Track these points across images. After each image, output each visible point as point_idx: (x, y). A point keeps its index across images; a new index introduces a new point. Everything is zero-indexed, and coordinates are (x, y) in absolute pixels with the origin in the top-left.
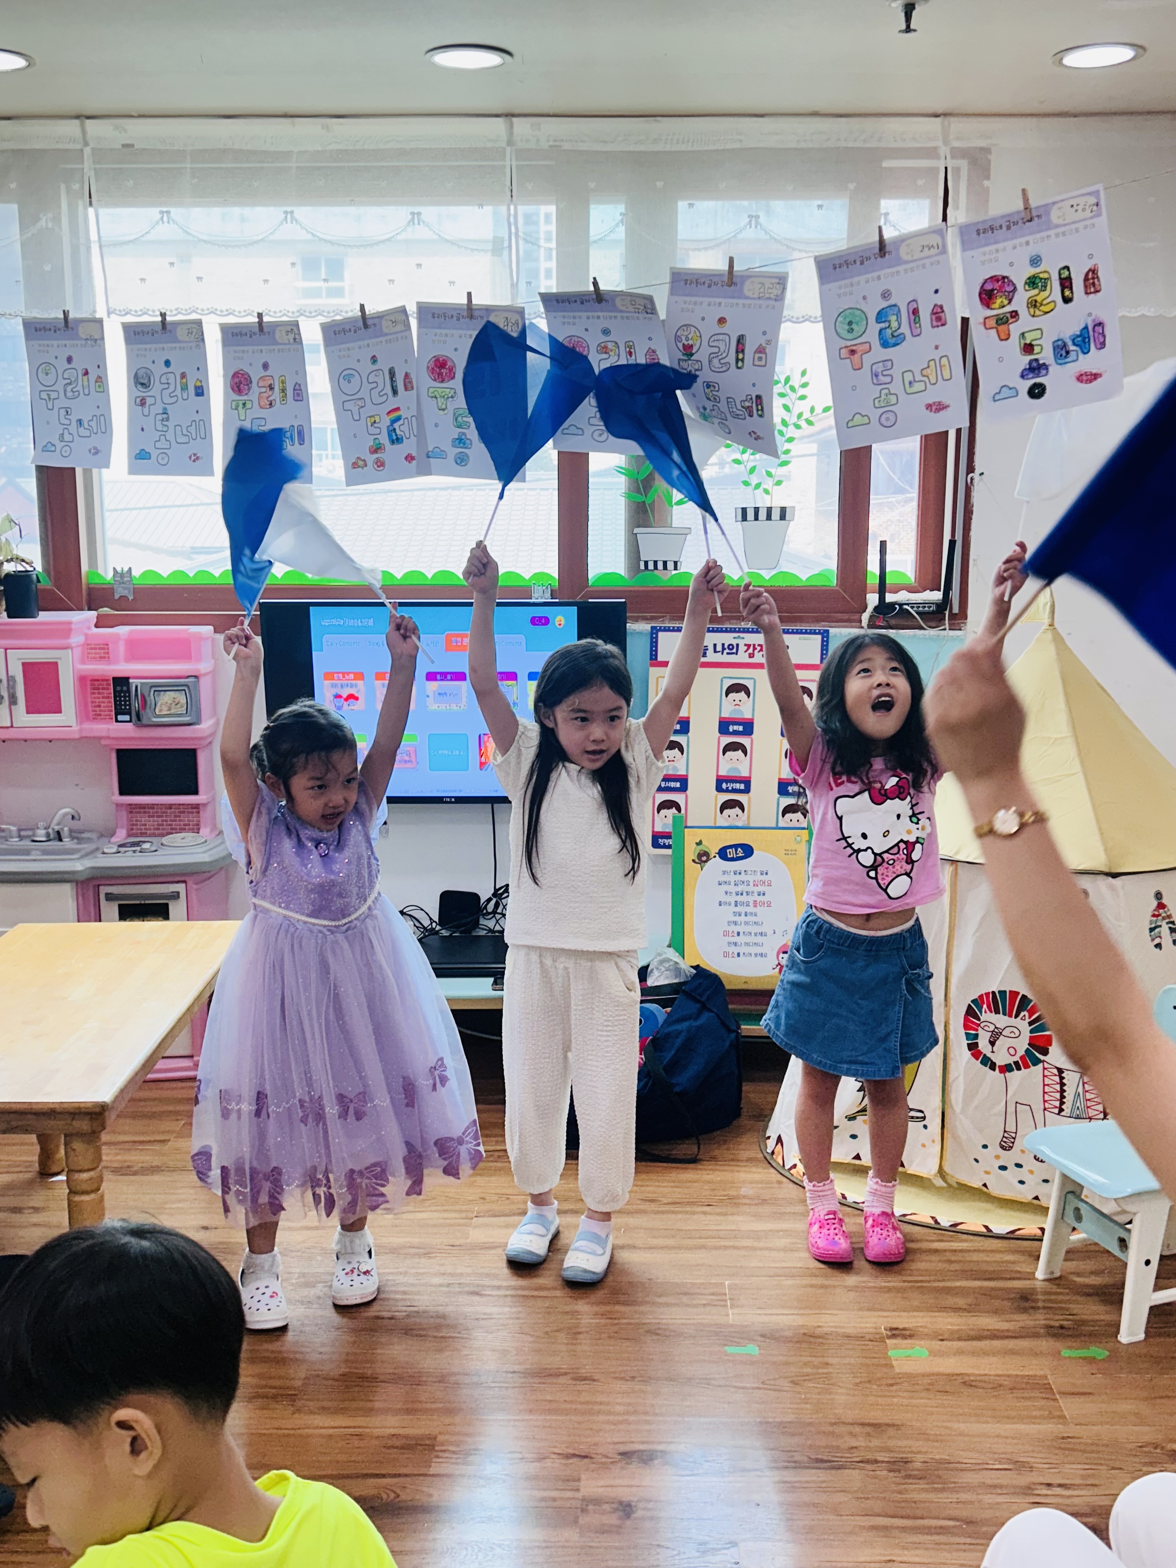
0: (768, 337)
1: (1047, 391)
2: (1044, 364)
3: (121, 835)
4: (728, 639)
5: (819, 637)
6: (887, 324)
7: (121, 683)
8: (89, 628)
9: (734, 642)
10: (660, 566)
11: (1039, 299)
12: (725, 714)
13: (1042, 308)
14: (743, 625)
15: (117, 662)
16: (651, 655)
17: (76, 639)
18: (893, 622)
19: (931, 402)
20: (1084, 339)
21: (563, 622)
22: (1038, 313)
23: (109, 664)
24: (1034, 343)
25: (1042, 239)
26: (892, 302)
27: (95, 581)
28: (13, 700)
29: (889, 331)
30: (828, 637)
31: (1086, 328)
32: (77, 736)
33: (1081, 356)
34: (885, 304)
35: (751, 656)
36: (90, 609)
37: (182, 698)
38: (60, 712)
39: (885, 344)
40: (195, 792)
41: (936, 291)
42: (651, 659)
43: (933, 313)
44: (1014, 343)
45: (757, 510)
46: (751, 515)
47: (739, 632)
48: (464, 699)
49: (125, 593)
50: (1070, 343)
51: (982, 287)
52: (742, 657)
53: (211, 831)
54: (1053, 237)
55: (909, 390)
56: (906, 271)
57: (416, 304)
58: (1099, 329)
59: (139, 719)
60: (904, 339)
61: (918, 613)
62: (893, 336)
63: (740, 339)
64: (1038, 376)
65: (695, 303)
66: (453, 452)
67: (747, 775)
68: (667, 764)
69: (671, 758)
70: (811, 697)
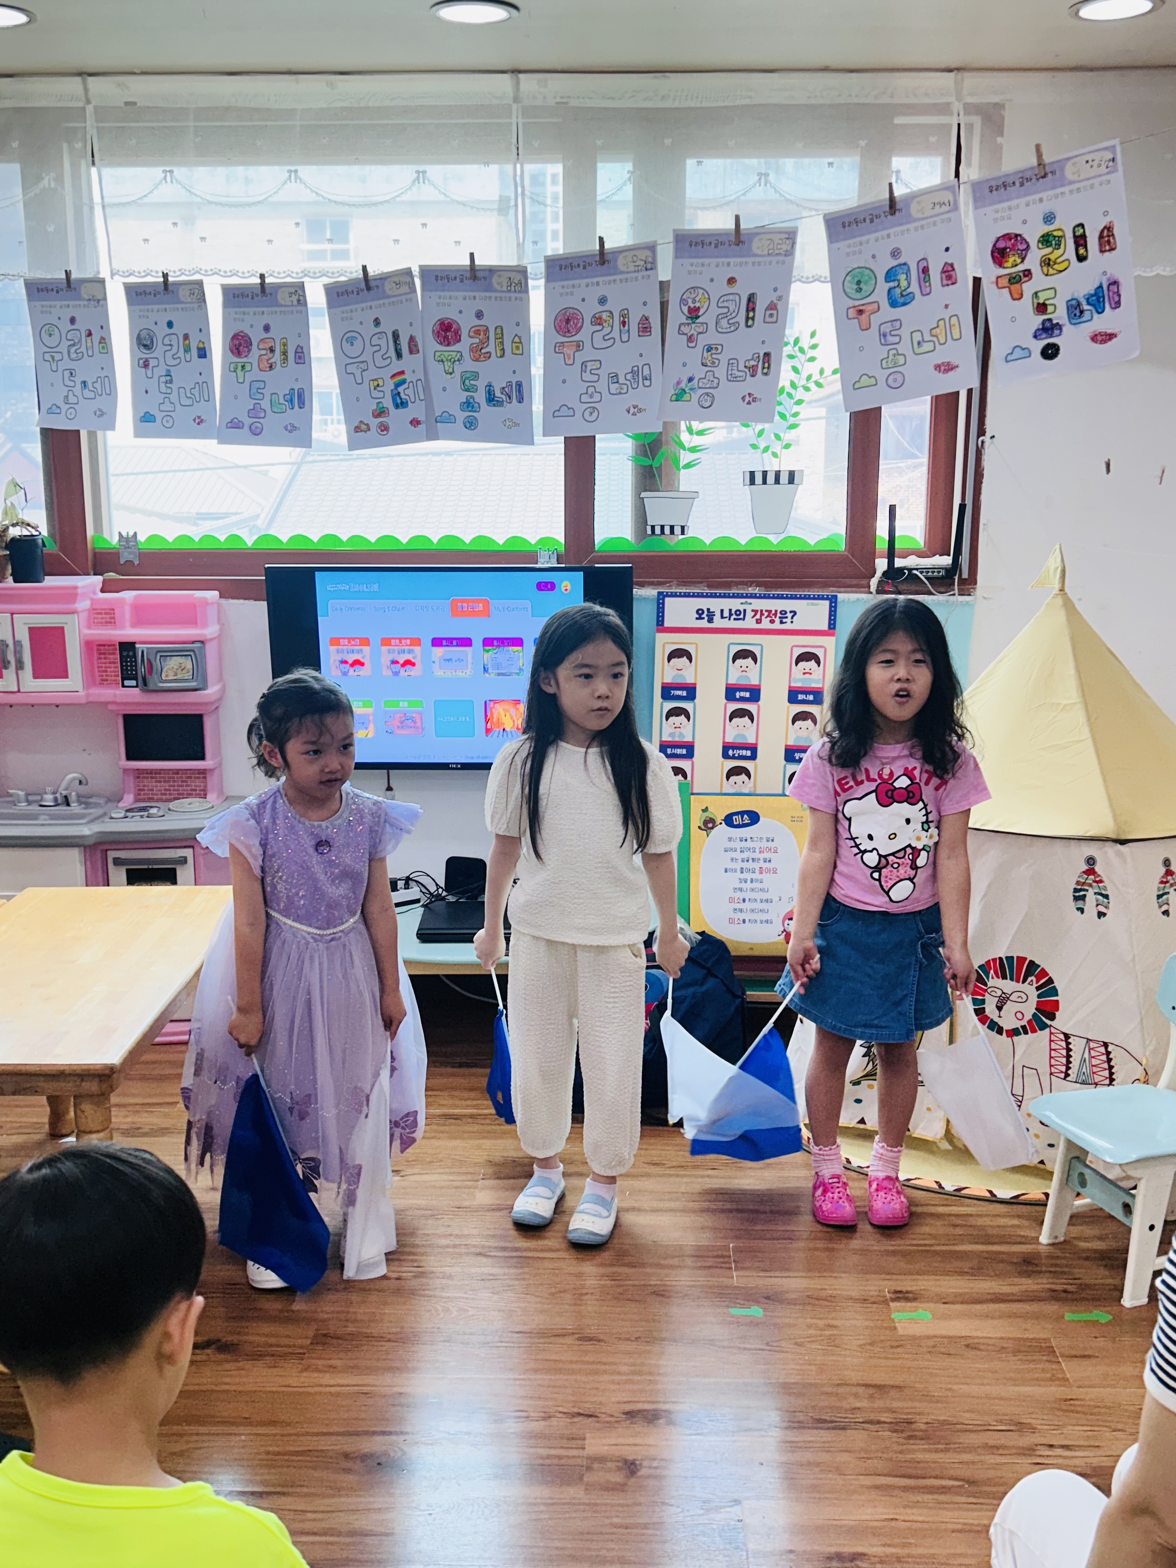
0: (779, 293)
1: (1061, 351)
2: (1058, 324)
3: (129, 800)
4: (735, 604)
5: (827, 603)
6: (896, 284)
7: (127, 648)
8: (95, 593)
9: (742, 608)
10: (667, 530)
11: (1053, 257)
12: (732, 681)
13: (1056, 267)
14: (751, 590)
15: (123, 627)
16: (658, 621)
17: (83, 605)
18: (902, 587)
19: (940, 362)
20: (1098, 298)
21: (569, 588)
22: (1051, 271)
23: (115, 629)
24: (1047, 302)
25: (1056, 196)
26: (902, 260)
27: (100, 545)
28: (20, 665)
29: (898, 291)
30: (836, 602)
31: (1101, 287)
32: (83, 701)
33: (1096, 315)
34: (895, 263)
35: (759, 621)
36: (95, 574)
37: (188, 663)
38: (67, 677)
39: (894, 304)
40: (202, 758)
41: (947, 249)
42: (658, 625)
43: (943, 272)
44: (1027, 302)
45: (765, 474)
46: (759, 479)
47: (747, 597)
48: (470, 666)
49: (131, 557)
50: (1084, 302)
51: (994, 245)
52: (750, 623)
53: (218, 798)
54: (1067, 194)
55: (918, 351)
56: (916, 229)
57: (420, 266)
58: (1114, 288)
59: (145, 684)
60: (914, 298)
61: (927, 578)
62: (902, 296)
63: (751, 299)
64: (1051, 336)
65: (703, 265)
66: (461, 416)
67: (754, 741)
68: (673, 730)
69: (677, 725)
70: (819, 663)
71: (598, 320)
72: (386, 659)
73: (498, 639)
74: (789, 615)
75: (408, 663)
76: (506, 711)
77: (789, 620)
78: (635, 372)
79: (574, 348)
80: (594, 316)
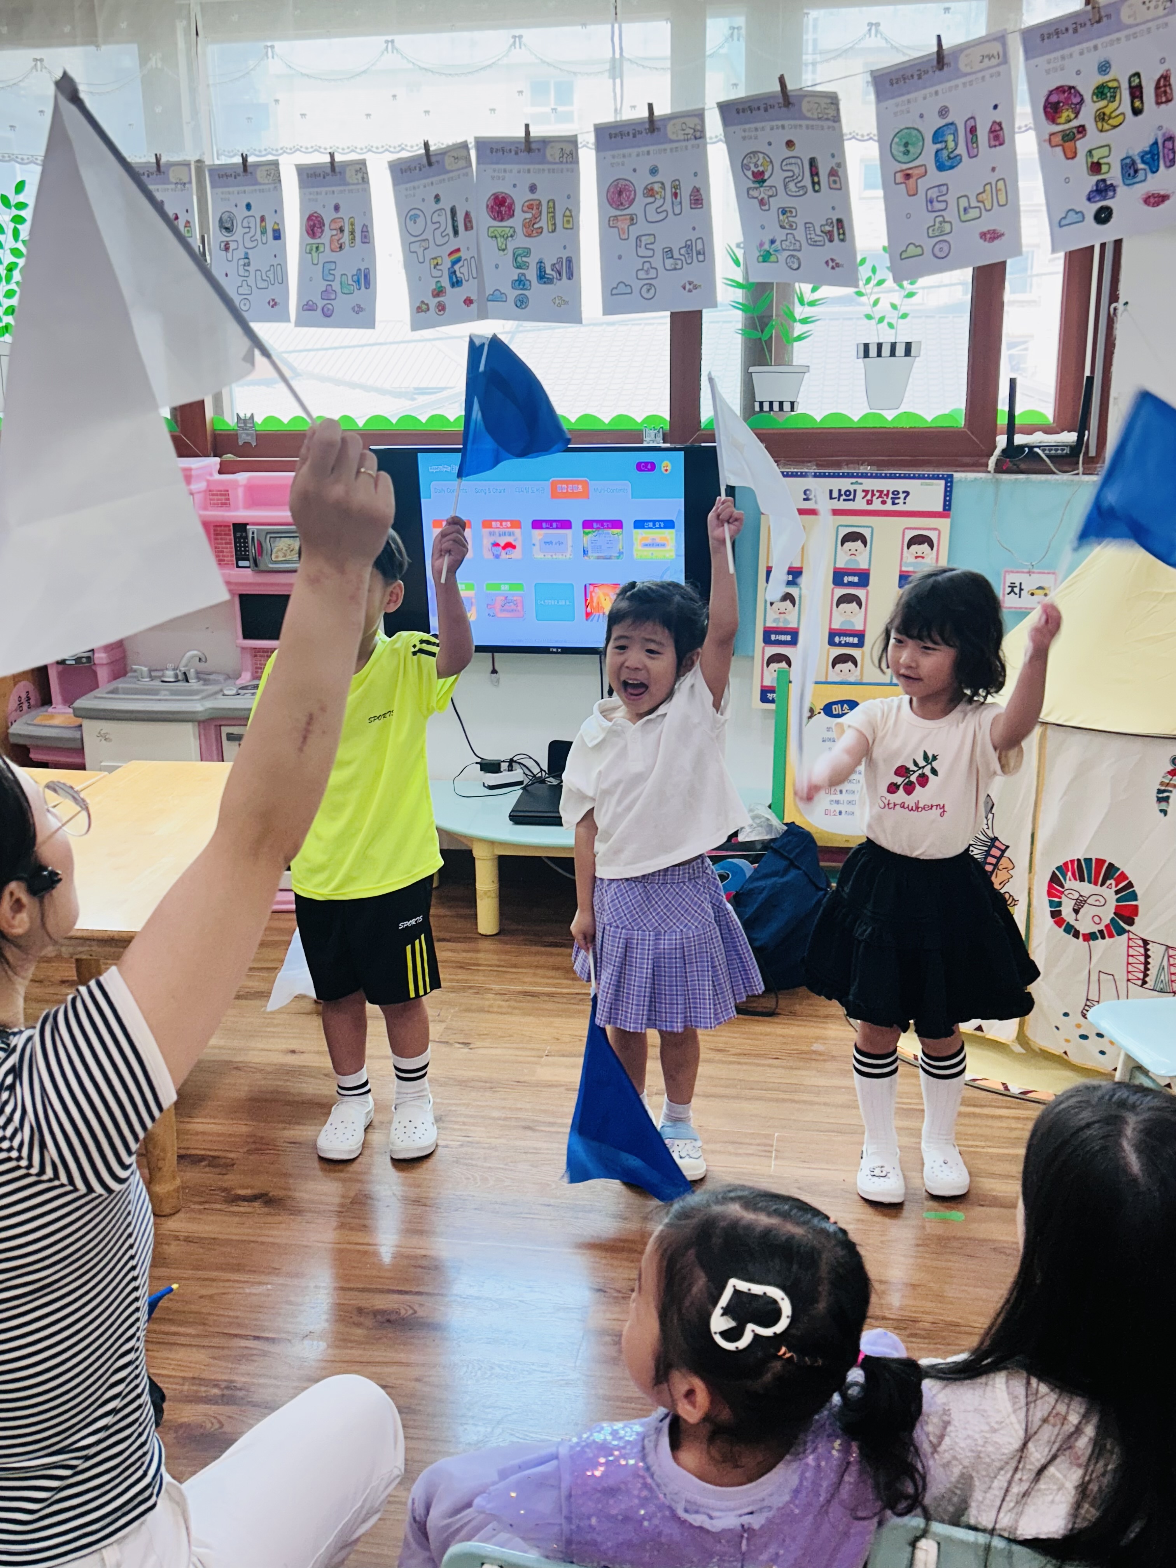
0: (836, 160)
1: (1115, 215)
2: (1112, 185)
3: (243, 678)
4: (845, 484)
5: (943, 482)
6: (943, 145)
7: (240, 528)
8: (211, 475)
9: (852, 488)
10: (776, 407)
11: (1107, 111)
12: (840, 564)
13: (1111, 122)
14: (862, 470)
15: (236, 509)
17: (201, 485)
18: (1023, 466)
19: (985, 230)
20: (1153, 155)
21: (669, 468)
22: (1106, 127)
23: (229, 511)
24: (1102, 161)
25: (1112, 43)
26: (949, 120)
27: (219, 427)
29: (945, 153)
30: (952, 482)
31: (1156, 143)
33: (1150, 175)
34: (943, 122)
35: (869, 502)
36: (215, 456)
39: (941, 167)
41: (996, 107)
43: (991, 131)
44: (1081, 161)
45: (880, 346)
46: (873, 351)
47: (857, 477)
48: (570, 549)
49: (248, 439)
50: (1138, 161)
51: (1047, 100)
52: (860, 504)
54: (1123, 40)
55: (964, 218)
56: (964, 84)
57: (476, 138)
58: (1169, 144)
59: (256, 565)
60: (961, 160)
61: (1048, 456)
62: (949, 158)
63: (813, 162)
64: (1105, 199)
65: (756, 129)
66: (512, 294)
67: (861, 628)
68: (777, 616)
69: (782, 610)
70: (932, 547)
71: (650, 192)
72: (487, 542)
73: (597, 522)
74: (902, 496)
75: (509, 546)
76: (606, 595)
77: (901, 501)
78: (688, 247)
79: (628, 222)
80: (646, 188)
